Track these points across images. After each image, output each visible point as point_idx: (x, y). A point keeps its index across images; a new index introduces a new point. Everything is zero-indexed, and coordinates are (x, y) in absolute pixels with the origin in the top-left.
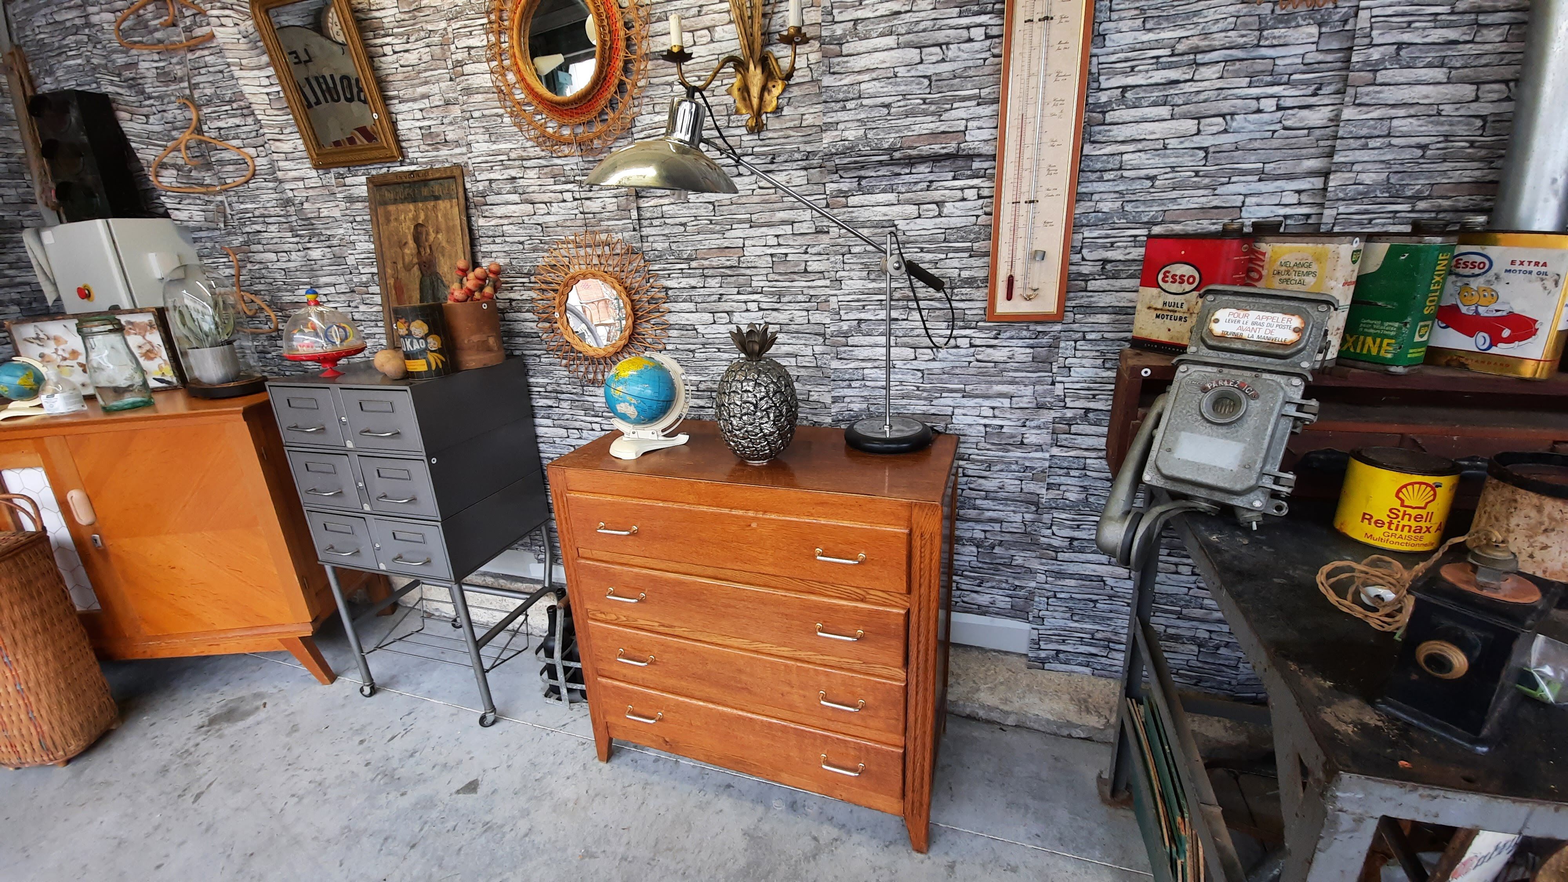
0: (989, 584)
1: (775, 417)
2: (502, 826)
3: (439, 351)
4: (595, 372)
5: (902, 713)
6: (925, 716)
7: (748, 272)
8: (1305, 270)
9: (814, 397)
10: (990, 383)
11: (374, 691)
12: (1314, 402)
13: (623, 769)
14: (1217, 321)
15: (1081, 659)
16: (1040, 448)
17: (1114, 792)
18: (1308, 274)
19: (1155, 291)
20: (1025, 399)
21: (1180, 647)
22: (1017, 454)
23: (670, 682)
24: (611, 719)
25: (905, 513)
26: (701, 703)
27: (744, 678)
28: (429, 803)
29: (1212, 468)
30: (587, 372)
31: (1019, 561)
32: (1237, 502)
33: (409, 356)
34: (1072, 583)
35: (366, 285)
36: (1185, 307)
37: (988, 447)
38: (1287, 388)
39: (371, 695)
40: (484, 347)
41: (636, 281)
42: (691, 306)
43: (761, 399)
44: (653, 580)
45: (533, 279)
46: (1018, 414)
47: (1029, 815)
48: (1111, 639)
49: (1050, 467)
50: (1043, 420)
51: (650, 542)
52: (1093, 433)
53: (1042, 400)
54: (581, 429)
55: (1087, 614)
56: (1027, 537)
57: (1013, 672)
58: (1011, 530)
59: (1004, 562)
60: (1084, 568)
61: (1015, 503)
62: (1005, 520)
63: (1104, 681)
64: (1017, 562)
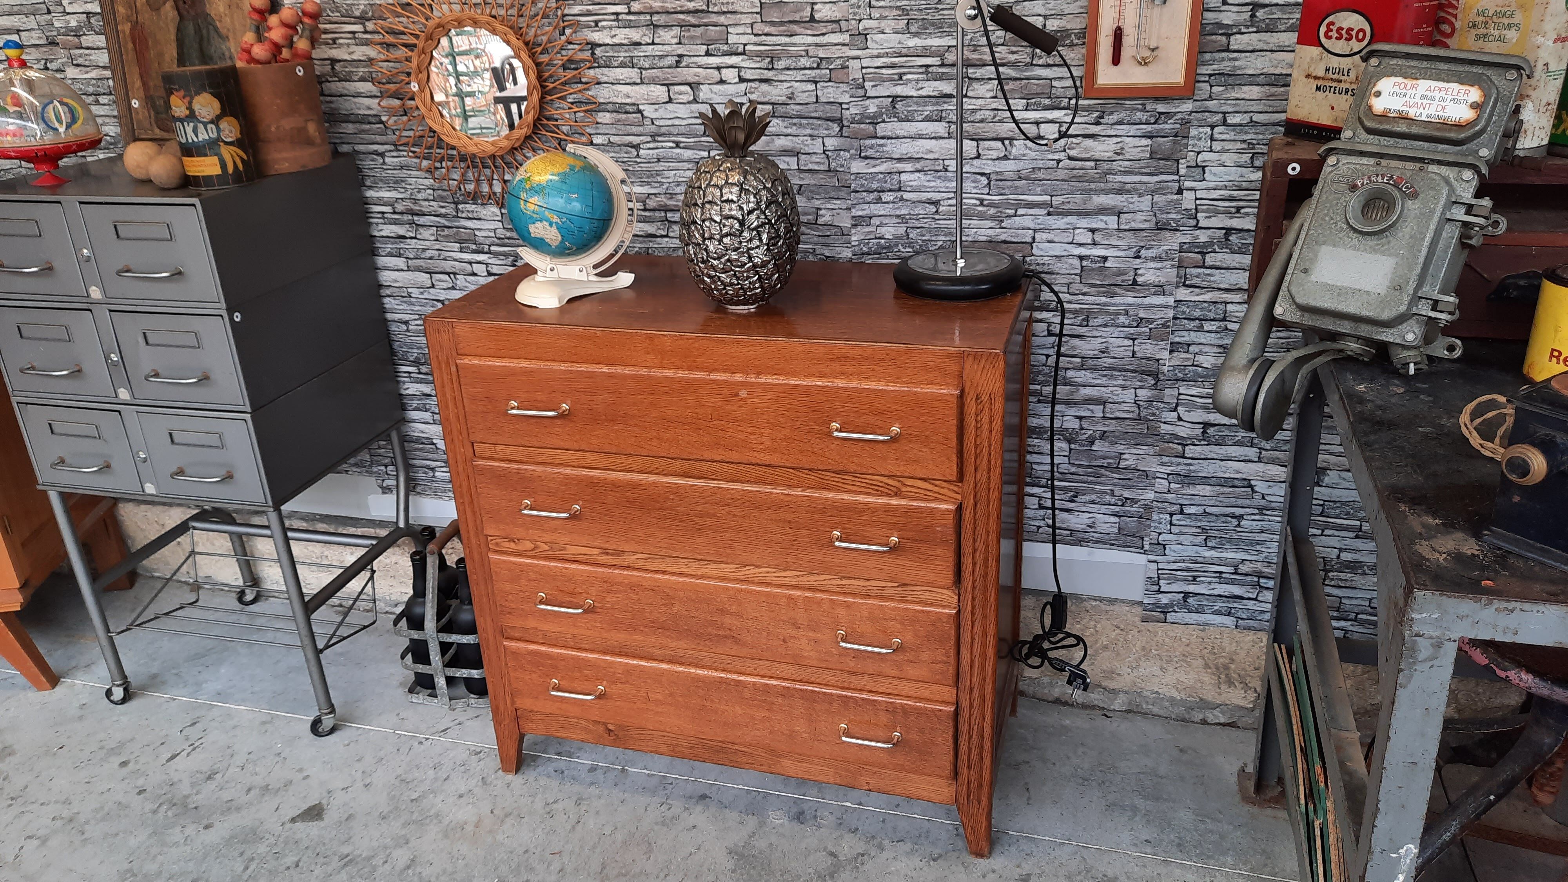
0: (1087, 498)
1: (769, 239)
2: (369, 858)
3: (238, 143)
4: (478, 181)
5: (952, 653)
6: (984, 655)
7: (722, 19)
8: (1506, 21)
9: (826, 217)
10: (1088, 192)
11: (128, 697)
12: (1486, 202)
13: (543, 781)
14: (1378, 94)
15: (1219, 604)
16: (1160, 289)
17: (1259, 787)
18: (1510, 26)
19: (1315, 51)
20: (1139, 216)
21: (1359, 580)
22: (1128, 299)
23: (620, 637)
24: (525, 703)
25: (953, 367)
26: (663, 666)
27: (728, 620)
28: (253, 835)
29: (1355, 292)
30: (464, 180)
31: (1129, 461)
32: (1387, 336)
33: (188, 150)
34: (1207, 490)
35: (77, 33)
36: (1353, 74)
37: (1086, 289)
38: (1456, 184)
39: (124, 701)
40: (300, 138)
41: (541, 31)
42: (632, 74)
43: (750, 212)
44: (592, 483)
45: (370, 26)
46: (1129, 239)
47: (1137, 818)
48: (1262, 572)
49: (1175, 318)
50: (1165, 248)
51: (588, 427)
52: (1233, 265)
53: (1164, 216)
54: (455, 274)
55: (1227, 536)
56: (1142, 424)
57: (1122, 630)
58: (1118, 414)
59: (1109, 463)
60: (1224, 469)
61: (1124, 373)
62: (1110, 400)
63: (1251, 636)
64: (1127, 463)
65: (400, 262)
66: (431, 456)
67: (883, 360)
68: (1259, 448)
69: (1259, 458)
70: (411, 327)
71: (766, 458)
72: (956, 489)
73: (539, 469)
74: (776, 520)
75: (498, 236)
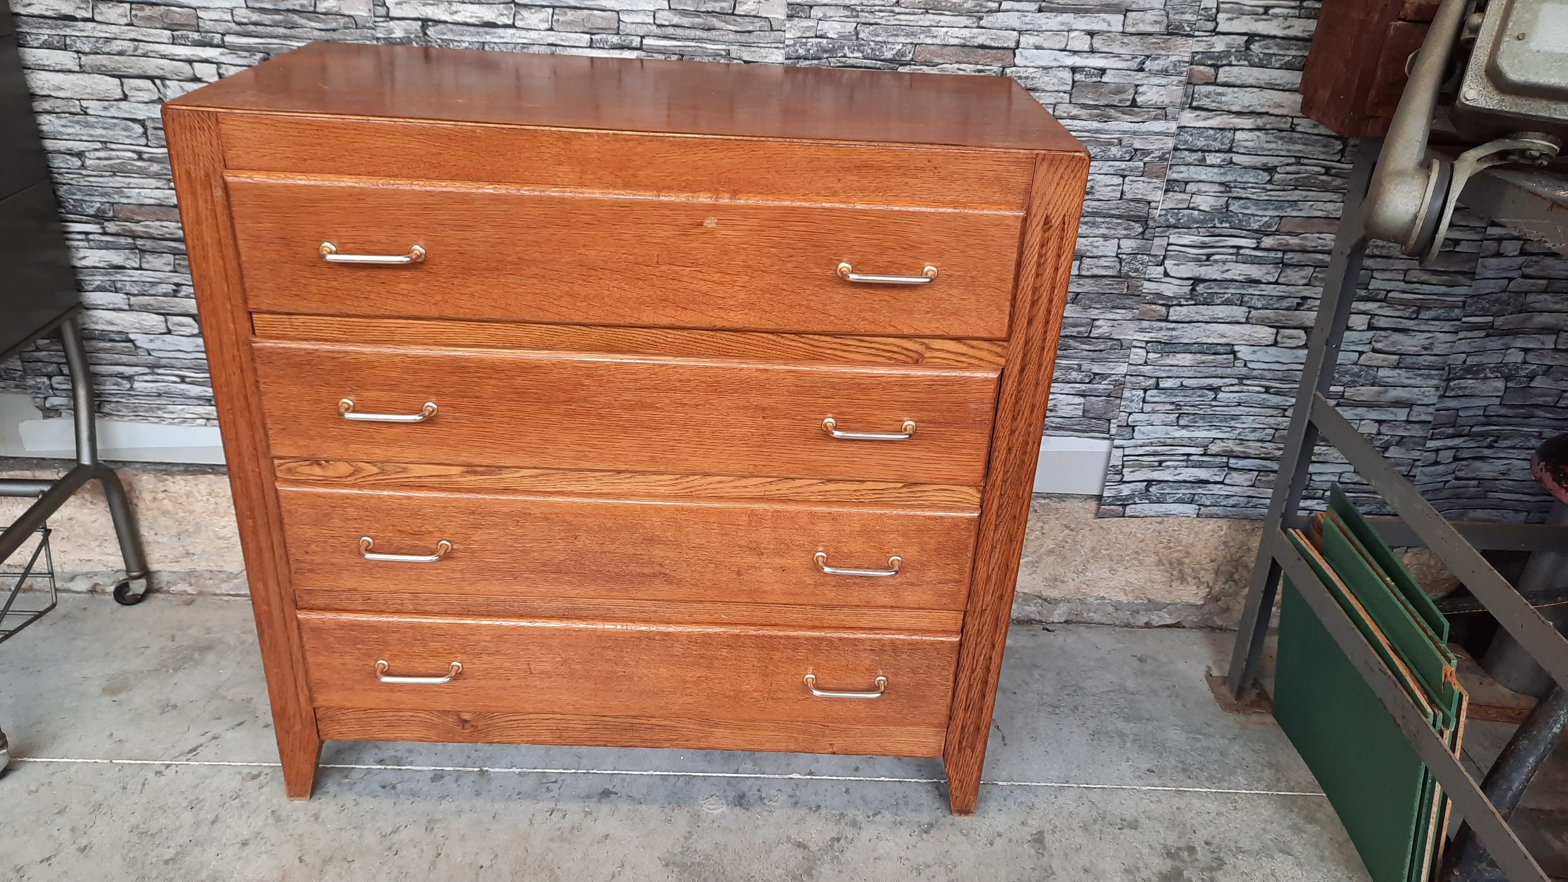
9: (748, 5)
15: (1183, 491)
16: (1162, 112)
17: (1238, 693)
20: (1150, 16)
22: (1122, 124)
24: (330, 698)
25: (1019, 178)
27: (658, 552)
31: (1103, 328)
34: (1186, 359)
37: (1075, 111)
44: (459, 368)
46: (1135, 46)
48: (1232, 451)
49: (1176, 149)
50: (1174, 58)
51: (456, 281)
52: (1251, 81)
53: (1177, 17)
54: (163, 79)
55: (1201, 412)
56: (1121, 282)
57: (1072, 530)
58: (1096, 271)
59: (1079, 332)
60: (1208, 333)
61: (1108, 220)
62: (1088, 254)
63: (1212, 524)
64: (1100, 331)
65: (66, 59)
66: (125, 359)
67: (923, 169)
68: (1249, 307)
69: (1247, 318)
70: (88, 162)
71: (738, 319)
72: (999, 350)
73: (368, 349)
74: (745, 407)
75: (237, 19)
